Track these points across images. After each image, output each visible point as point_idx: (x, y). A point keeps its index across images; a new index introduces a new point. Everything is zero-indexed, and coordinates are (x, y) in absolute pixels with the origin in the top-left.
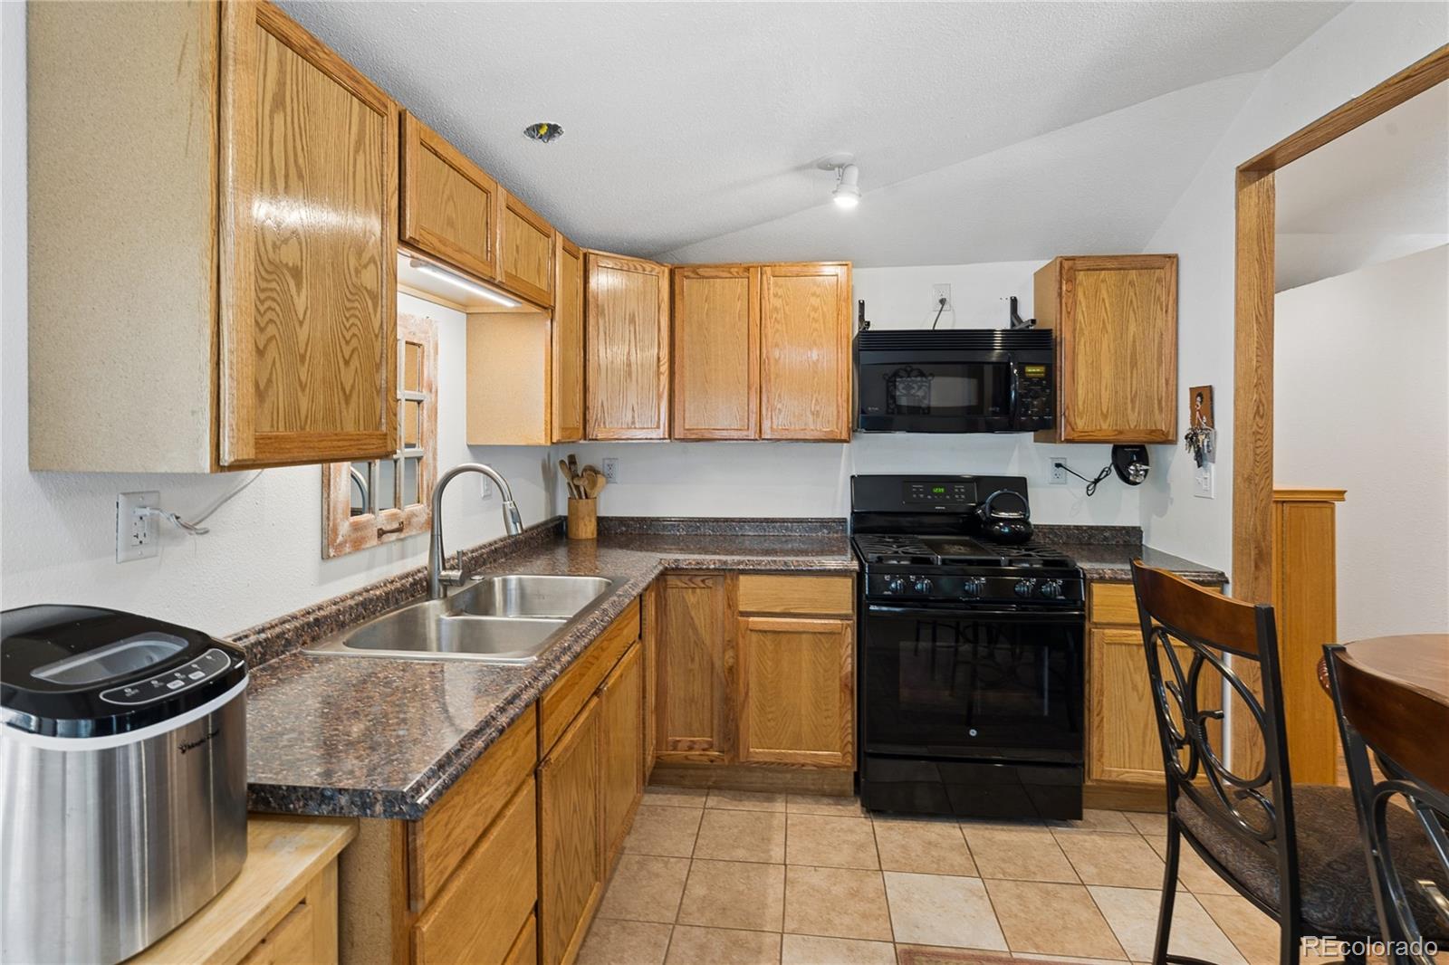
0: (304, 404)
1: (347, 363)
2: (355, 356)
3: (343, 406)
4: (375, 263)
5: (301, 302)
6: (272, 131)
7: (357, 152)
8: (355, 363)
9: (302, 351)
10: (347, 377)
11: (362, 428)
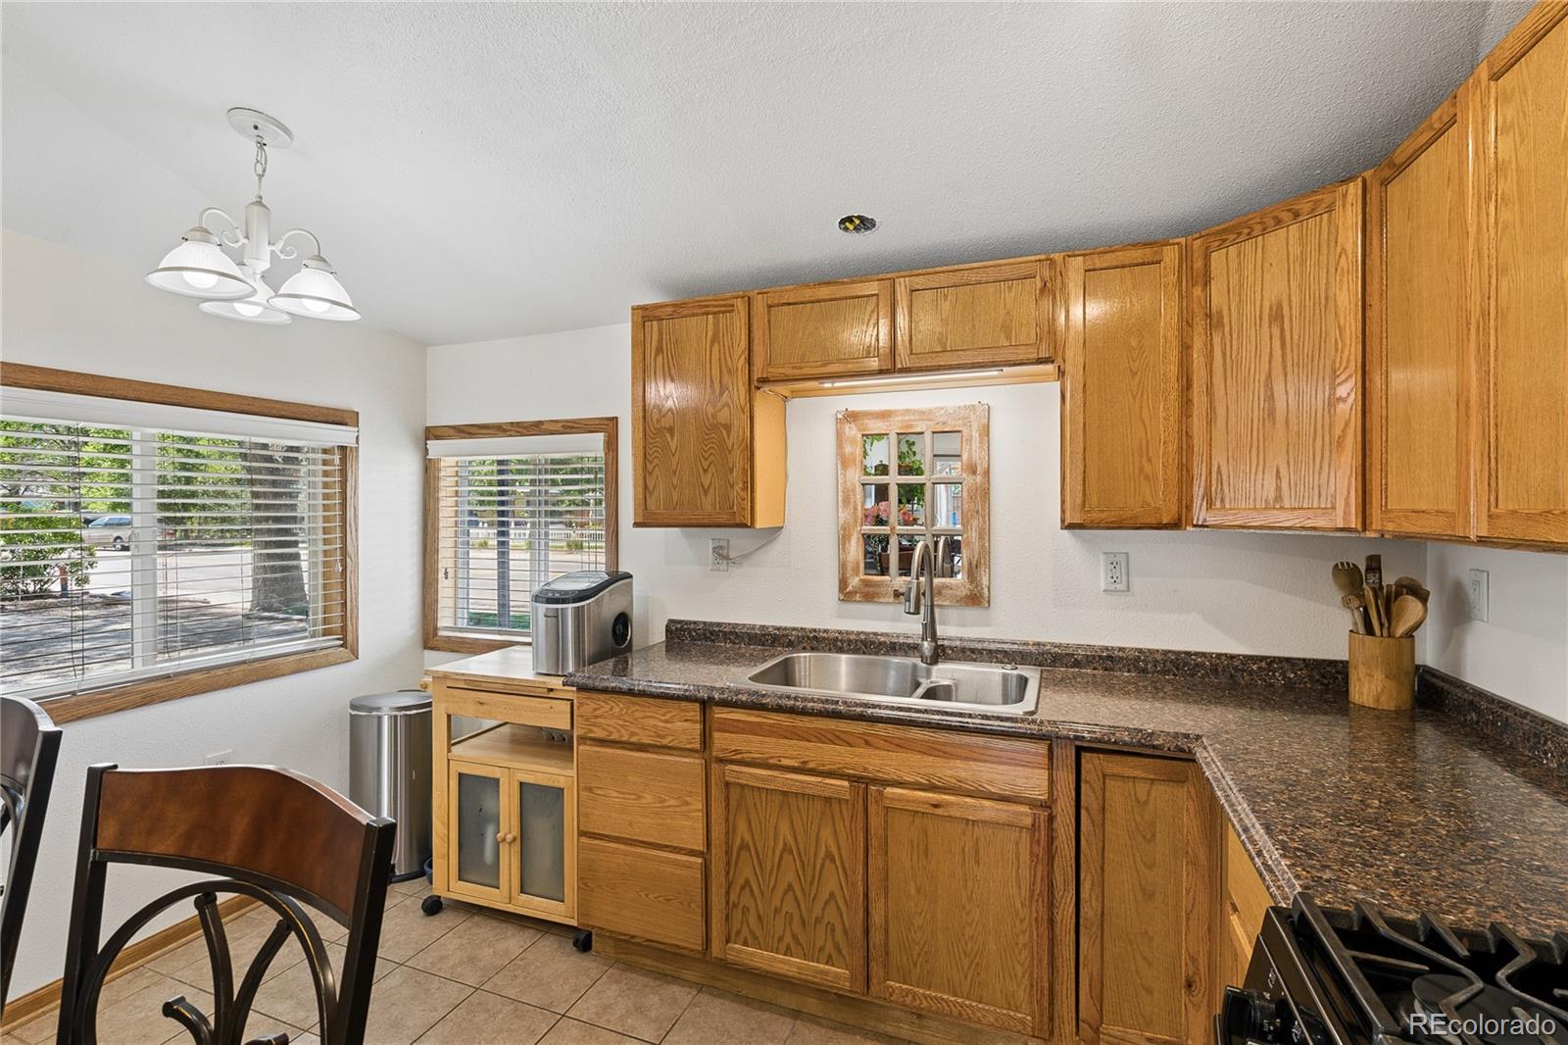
0: (675, 496)
1: (705, 471)
2: (712, 466)
3: (703, 496)
4: (729, 405)
5: (673, 445)
6: (655, 367)
7: (712, 345)
8: (712, 469)
9: (674, 468)
10: (706, 480)
11: (718, 508)
